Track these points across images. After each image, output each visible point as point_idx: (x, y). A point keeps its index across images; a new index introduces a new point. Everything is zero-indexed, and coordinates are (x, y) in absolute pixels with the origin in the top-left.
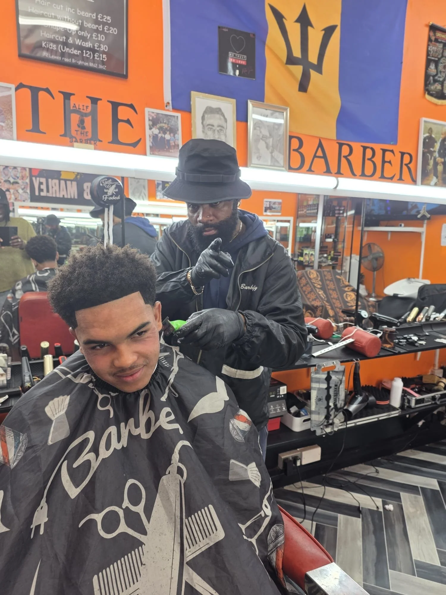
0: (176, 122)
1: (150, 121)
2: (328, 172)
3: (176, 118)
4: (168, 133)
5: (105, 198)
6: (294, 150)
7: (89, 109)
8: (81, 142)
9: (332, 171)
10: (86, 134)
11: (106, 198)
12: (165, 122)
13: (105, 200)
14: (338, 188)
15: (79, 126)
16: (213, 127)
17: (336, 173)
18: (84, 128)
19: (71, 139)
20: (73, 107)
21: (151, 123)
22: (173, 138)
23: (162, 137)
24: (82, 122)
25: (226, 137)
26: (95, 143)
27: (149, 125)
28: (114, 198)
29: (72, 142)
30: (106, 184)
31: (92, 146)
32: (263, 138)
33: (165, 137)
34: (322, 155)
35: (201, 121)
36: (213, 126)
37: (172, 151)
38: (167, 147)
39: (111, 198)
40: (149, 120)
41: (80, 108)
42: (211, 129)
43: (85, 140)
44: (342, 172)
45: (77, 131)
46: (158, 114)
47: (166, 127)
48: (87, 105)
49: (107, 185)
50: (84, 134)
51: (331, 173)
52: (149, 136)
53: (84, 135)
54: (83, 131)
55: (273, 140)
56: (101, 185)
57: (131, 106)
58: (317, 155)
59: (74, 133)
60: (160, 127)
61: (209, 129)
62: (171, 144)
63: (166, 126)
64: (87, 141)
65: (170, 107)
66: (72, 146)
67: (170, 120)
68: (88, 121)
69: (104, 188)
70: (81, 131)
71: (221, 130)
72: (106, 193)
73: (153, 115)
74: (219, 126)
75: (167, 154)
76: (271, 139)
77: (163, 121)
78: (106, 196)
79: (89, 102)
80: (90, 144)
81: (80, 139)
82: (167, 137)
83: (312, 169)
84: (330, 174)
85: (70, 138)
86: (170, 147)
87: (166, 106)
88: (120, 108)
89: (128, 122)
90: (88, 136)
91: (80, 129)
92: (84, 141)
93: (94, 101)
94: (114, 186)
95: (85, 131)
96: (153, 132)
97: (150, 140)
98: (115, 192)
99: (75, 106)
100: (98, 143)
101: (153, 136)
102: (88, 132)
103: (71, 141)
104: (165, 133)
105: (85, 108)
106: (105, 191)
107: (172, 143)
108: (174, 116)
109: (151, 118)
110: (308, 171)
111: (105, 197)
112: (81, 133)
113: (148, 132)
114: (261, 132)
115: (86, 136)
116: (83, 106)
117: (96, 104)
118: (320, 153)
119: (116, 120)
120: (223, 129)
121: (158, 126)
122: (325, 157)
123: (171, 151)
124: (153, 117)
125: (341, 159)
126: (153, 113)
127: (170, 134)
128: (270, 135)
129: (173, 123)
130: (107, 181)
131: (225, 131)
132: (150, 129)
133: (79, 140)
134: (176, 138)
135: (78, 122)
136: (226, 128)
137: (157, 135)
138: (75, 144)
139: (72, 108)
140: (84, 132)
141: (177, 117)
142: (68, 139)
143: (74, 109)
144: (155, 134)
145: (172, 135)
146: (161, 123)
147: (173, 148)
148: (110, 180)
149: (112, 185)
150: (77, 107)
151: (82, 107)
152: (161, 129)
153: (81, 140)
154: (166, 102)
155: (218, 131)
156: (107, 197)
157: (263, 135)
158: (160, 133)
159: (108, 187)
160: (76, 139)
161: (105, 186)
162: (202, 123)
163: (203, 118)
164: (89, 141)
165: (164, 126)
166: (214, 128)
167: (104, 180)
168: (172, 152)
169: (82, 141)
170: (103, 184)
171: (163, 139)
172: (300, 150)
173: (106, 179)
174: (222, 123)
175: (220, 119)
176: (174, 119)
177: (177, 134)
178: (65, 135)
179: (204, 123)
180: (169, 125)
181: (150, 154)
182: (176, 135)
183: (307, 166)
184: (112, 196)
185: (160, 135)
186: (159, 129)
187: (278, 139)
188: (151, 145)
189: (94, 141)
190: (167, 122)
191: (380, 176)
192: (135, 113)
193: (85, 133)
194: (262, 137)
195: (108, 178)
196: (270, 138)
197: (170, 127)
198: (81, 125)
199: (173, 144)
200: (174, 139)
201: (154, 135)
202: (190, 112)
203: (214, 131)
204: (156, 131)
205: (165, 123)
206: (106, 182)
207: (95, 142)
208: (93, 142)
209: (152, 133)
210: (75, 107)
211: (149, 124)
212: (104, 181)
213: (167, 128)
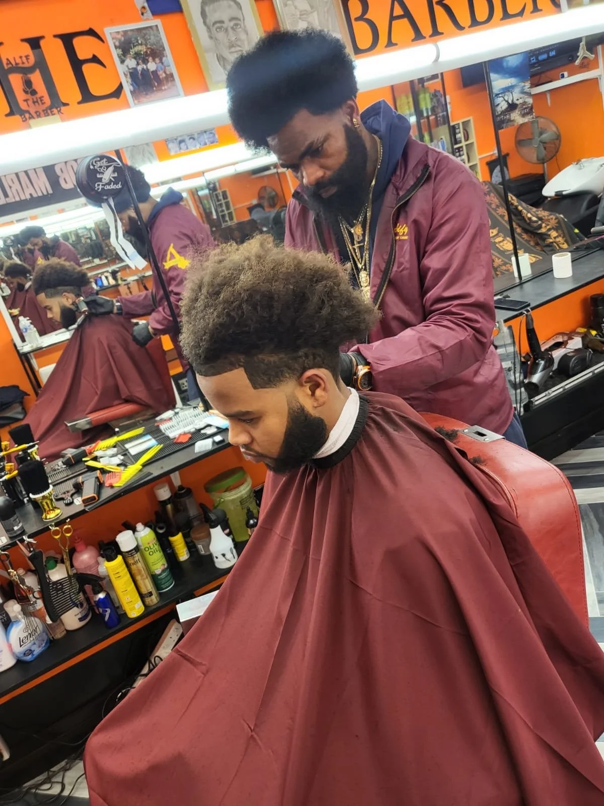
0: (157, 36)
1: (118, 49)
2: (418, 36)
3: (155, 28)
4: (150, 59)
5: (99, 187)
6: (356, 19)
7: (32, 60)
8: (39, 116)
9: (424, 35)
10: (41, 101)
11: (101, 187)
12: (140, 42)
13: (99, 190)
14: (440, 60)
15: (26, 92)
16: (223, 25)
17: (431, 36)
18: (34, 92)
19: (23, 116)
20: (7, 64)
21: (120, 51)
22: (160, 64)
23: (143, 69)
24: (28, 83)
25: (247, 34)
26: (59, 111)
27: (119, 57)
28: (112, 187)
29: (26, 119)
30: (99, 165)
31: (57, 117)
32: (302, 17)
33: (149, 67)
34: (402, 13)
35: (202, 20)
36: (222, 22)
37: (166, 87)
38: (156, 84)
39: (108, 187)
40: (116, 47)
41: (17, 62)
42: (220, 28)
43: (43, 111)
44: (440, 30)
45: (26, 100)
46: (125, 32)
47: (145, 50)
48: (26, 54)
49: (101, 167)
50: (37, 102)
51: (425, 38)
52: (125, 74)
53: (39, 104)
54: (34, 97)
55: (318, 14)
56: (92, 167)
57: (91, 32)
58: (395, 14)
59: (23, 106)
60: (136, 53)
61: (218, 30)
62: (161, 77)
63: (142, 49)
64: (48, 112)
65: (148, 13)
66: (29, 127)
67: (147, 36)
68: (36, 78)
69: (96, 172)
70: (33, 99)
71: (236, 25)
72: (100, 180)
73: (119, 36)
74: (232, 19)
75: (159, 94)
76: (315, 14)
77: (137, 42)
78: (101, 183)
79: (26, 49)
80: (53, 115)
81: (36, 112)
82: (152, 66)
83: (394, 41)
84: (423, 40)
85: (21, 115)
86: (160, 82)
87: (142, 14)
88: (76, 42)
89: (95, 59)
90: (44, 103)
91: (29, 96)
92: (42, 113)
93: (35, 43)
94: (111, 169)
95: (38, 96)
96: (127, 66)
97: (127, 82)
98: (113, 177)
99: (9, 62)
100: (63, 109)
101: (131, 73)
102: (43, 97)
103: (24, 119)
104: (145, 61)
105: (24, 59)
106: (98, 176)
107: (162, 75)
108: (151, 27)
109: (117, 44)
110: (386, 47)
111: (98, 185)
112: (34, 102)
113: (121, 69)
114: (296, 7)
115: (43, 104)
116: (21, 57)
117: (39, 47)
118: (398, 11)
119: (77, 64)
120: (239, 22)
121: (132, 52)
122: (407, 14)
123: (163, 88)
124: (120, 41)
125: (433, 9)
126: (118, 32)
127: (154, 60)
128: (312, 7)
129: (153, 39)
130: (100, 161)
131: (242, 25)
132: (122, 62)
133: (35, 115)
134: (165, 64)
135: (23, 87)
136: (244, 20)
137: (135, 69)
138: (32, 122)
139: (6, 67)
140: (37, 98)
141: (157, 26)
142: (17, 117)
143: (10, 68)
144: (133, 68)
145: (157, 60)
146: (134, 46)
147: (165, 82)
148: (105, 160)
149: (108, 167)
150: (13, 63)
151: (20, 59)
152: (137, 56)
153: (38, 113)
154: (139, 7)
155: (232, 28)
156: (102, 185)
157: (301, 12)
158: (138, 64)
159: (102, 171)
160: (30, 114)
161: (98, 169)
162: (205, 23)
163: (203, 14)
164: (49, 111)
165: (141, 51)
166: (225, 25)
167: (95, 160)
168: (165, 89)
169: (40, 114)
170: (94, 166)
171: (145, 72)
172: (366, 16)
173: (99, 159)
174: (234, 12)
175: (230, 6)
176: (152, 32)
177: (164, 56)
178: (11, 113)
179: (208, 21)
180: (149, 46)
181: (135, 104)
182: (164, 59)
183: (383, 39)
184: (109, 184)
185: (139, 68)
186: (135, 58)
187: (326, 9)
188: (132, 88)
189: (57, 108)
190: (144, 42)
191: (501, 15)
192: (101, 42)
193: (39, 100)
194: (301, 15)
195: (102, 157)
196: (312, 12)
197: (150, 48)
198: (28, 89)
199: (164, 75)
200: (163, 67)
201: (131, 71)
202: (180, 10)
203: (226, 30)
204: (131, 63)
205: (141, 44)
206: (99, 163)
207: (59, 109)
208: (55, 111)
209: (127, 69)
210: (11, 63)
211: (118, 55)
212: (95, 162)
213: (146, 52)
